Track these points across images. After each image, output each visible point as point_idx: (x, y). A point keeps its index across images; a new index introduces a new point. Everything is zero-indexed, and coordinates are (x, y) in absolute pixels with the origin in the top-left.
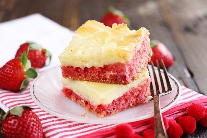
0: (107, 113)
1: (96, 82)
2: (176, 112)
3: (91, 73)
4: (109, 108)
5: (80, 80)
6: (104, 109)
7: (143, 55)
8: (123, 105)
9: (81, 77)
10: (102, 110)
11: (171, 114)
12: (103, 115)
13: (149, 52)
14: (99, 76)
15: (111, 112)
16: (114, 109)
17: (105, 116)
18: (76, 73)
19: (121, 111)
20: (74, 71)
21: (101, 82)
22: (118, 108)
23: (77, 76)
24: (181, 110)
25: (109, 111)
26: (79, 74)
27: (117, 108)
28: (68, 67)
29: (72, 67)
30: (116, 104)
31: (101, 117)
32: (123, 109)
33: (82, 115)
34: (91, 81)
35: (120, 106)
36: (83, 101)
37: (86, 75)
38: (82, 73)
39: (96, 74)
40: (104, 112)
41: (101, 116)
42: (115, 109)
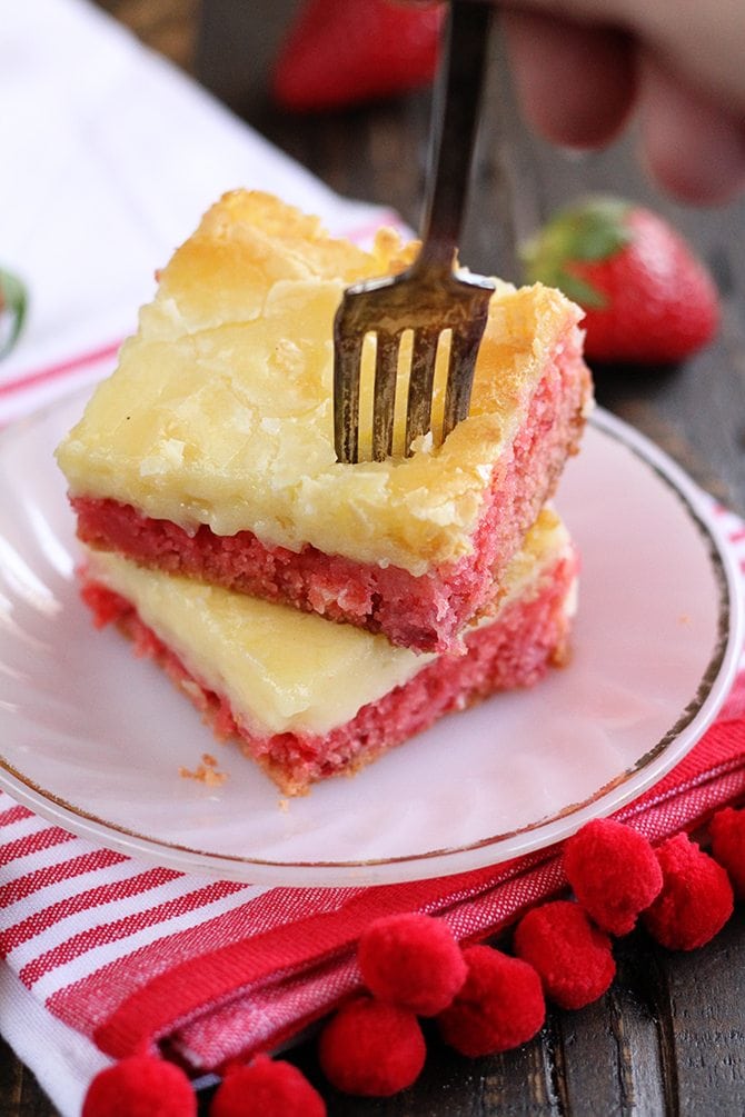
0: (327, 769)
1: (261, 598)
2: (706, 776)
3: (235, 554)
4: (335, 745)
5: (172, 573)
6: (308, 754)
7: (534, 456)
8: (415, 713)
9: (181, 562)
10: (295, 755)
11: (674, 792)
12: (304, 782)
13: (577, 405)
14: (277, 580)
15: (345, 761)
16: (364, 740)
17: (312, 781)
18: (151, 539)
19: (402, 743)
20: (142, 529)
21: (286, 605)
22: (387, 730)
23: (159, 551)
24: (730, 761)
25: (337, 759)
26: (169, 545)
27: (382, 730)
28: (109, 503)
29: (129, 509)
30: (375, 715)
31: (294, 791)
32: (414, 731)
33: (186, 774)
34: (233, 589)
35: (396, 721)
36: (193, 688)
37: (206, 559)
38: (184, 546)
39: (261, 568)
40: (306, 765)
41: (292, 788)
42: (372, 742)
